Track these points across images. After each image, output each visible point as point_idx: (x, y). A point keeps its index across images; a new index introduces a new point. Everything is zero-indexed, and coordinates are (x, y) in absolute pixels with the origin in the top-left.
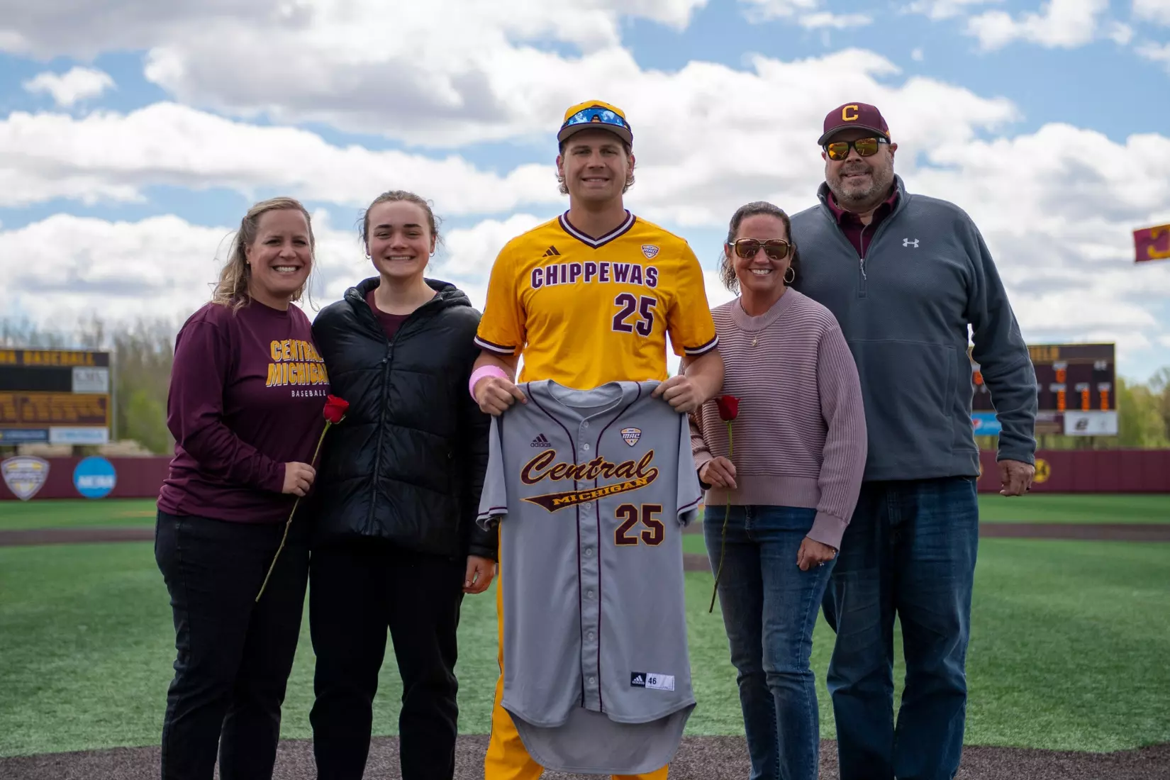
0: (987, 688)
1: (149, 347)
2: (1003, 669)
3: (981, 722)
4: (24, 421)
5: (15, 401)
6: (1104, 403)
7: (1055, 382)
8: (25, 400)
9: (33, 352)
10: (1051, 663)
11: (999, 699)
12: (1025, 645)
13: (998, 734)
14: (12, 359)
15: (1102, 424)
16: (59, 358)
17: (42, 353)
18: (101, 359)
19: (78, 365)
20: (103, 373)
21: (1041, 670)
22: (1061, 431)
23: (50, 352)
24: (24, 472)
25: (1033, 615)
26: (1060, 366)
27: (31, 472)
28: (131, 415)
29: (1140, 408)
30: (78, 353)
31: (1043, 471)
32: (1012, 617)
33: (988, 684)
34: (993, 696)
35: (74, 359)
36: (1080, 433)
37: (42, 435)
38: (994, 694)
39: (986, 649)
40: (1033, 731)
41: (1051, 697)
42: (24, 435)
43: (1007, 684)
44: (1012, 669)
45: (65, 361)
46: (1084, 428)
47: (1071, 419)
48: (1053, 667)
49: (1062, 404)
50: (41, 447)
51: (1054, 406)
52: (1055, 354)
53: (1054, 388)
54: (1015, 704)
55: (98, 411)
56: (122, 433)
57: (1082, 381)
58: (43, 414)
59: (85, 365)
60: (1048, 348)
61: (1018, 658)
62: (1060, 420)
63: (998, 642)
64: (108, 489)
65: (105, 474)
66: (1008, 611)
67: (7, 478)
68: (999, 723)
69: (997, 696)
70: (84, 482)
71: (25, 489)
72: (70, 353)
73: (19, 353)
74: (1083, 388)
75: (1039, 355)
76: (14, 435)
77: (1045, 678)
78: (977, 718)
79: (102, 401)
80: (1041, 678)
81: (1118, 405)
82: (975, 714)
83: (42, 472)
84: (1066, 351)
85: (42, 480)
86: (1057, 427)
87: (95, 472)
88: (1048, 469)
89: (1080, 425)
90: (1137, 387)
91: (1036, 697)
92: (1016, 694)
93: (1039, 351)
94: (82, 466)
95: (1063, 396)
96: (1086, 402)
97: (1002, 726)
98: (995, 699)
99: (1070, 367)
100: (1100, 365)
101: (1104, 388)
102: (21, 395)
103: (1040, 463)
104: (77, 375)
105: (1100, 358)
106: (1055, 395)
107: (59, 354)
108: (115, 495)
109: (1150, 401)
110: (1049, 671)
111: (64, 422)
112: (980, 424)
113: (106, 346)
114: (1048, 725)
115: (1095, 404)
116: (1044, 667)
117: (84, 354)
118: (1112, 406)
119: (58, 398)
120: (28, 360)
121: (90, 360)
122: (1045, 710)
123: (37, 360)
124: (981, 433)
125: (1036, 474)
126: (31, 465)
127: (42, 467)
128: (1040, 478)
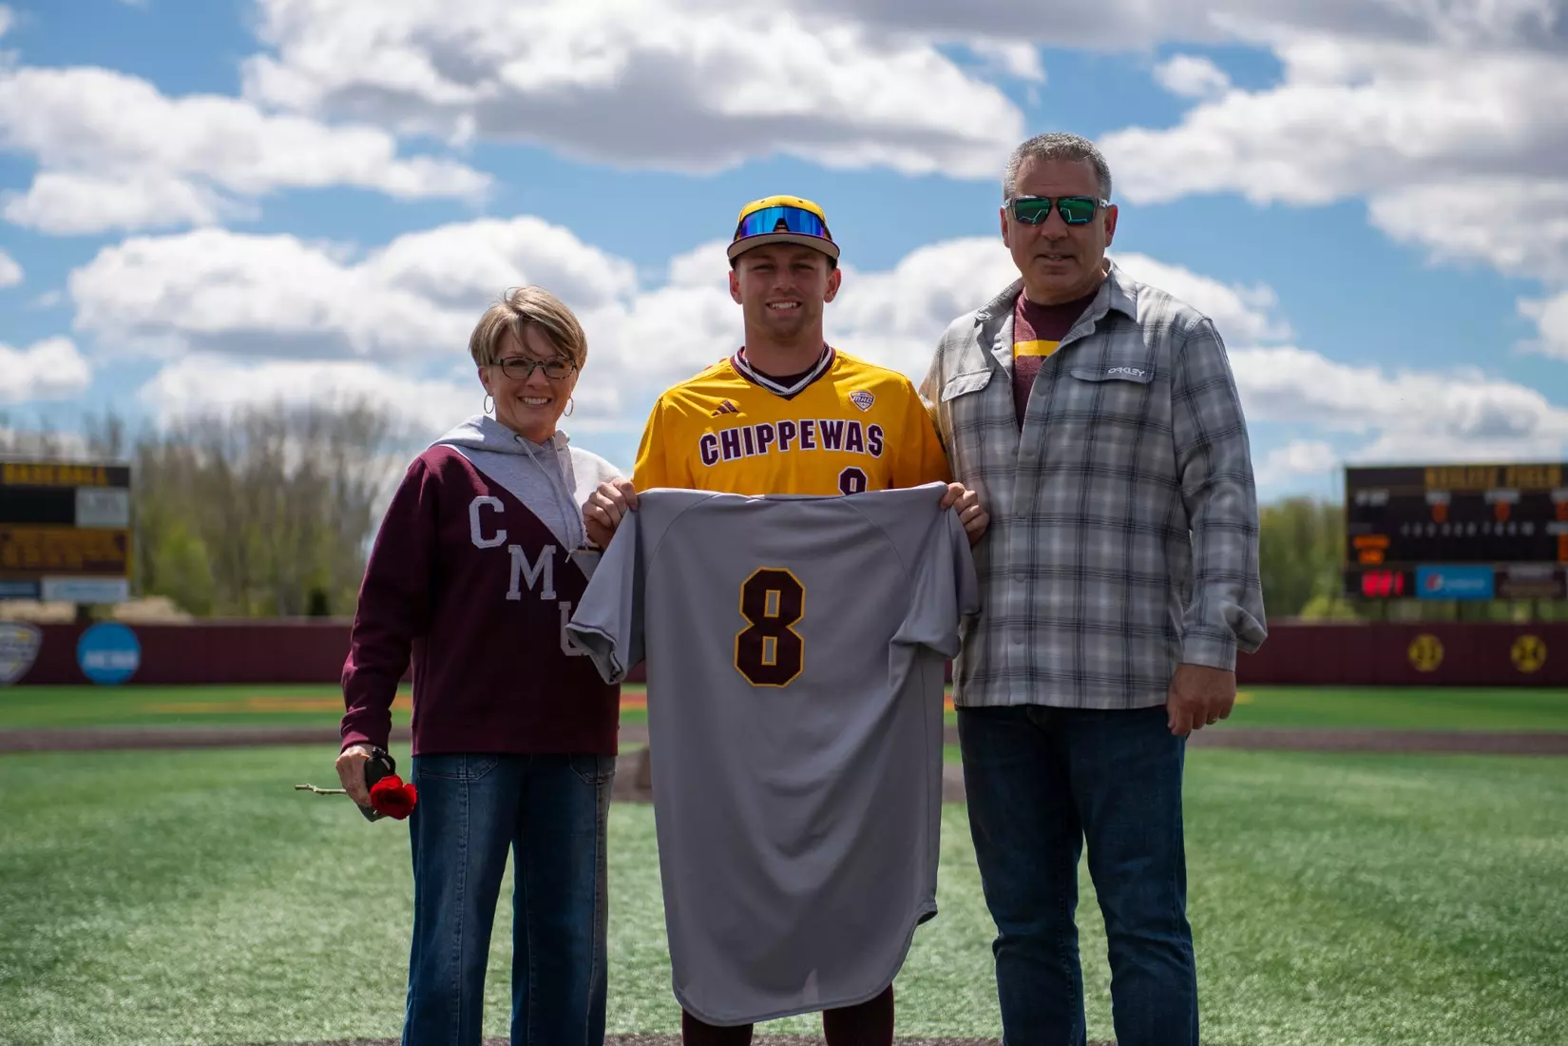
0: (1461, 973)
1: (191, 460)
2: (1484, 947)
3: (1454, 1023)
4: (5, 568)
7: (1555, 519)
8: (5, 537)
9: (17, 467)
10: (1556, 938)
11: (1479, 990)
12: (1514, 911)
13: (1478, 1040)
16: (55, 474)
17: (30, 467)
18: (118, 477)
19: (85, 485)
20: (121, 498)
21: (1540, 948)
22: (1563, 594)
23: (43, 467)
24: (3, 643)
25: (1526, 867)
26: (1561, 496)
27: (14, 646)
28: (163, 559)
30: (84, 468)
31: (1535, 654)
32: (1493, 869)
33: (1463, 966)
34: (1469, 985)
35: (78, 477)
37: (29, 588)
38: (1472, 982)
39: (1457, 916)
40: (1530, 1036)
41: (1557, 987)
42: (4, 589)
43: (1490, 967)
44: (1498, 946)
45: (64, 479)
48: (1558, 943)
50: (29, 609)
51: (1553, 557)
52: (1553, 478)
53: (1551, 528)
54: (1506, 996)
55: (114, 554)
56: (147, 586)
58: (33, 558)
59: (95, 484)
60: (1544, 468)
61: (1506, 932)
62: (1559, 575)
63: (1475, 907)
64: (129, 671)
65: (123, 647)
66: (1489, 861)
68: (1481, 1026)
69: (1476, 985)
70: (93, 660)
71: (5, 668)
72: (73, 467)
75: (1529, 479)
77: (1547, 961)
78: (1449, 1015)
79: (120, 539)
80: (1542, 960)
82: (1446, 1011)
83: (30, 646)
85: (31, 655)
86: (1555, 585)
87: (109, 646)
88: (1542, 653)
91: (1535, 986)
92: (1503, 983)
93: (1528, 473)
94: (88, 638)
97: (1485, 1029)
98: (1472, 989)
103: (1529, 643)
104: (83, 500)
106: (1551, 536)
107: (57, 469)
108: (141, 678)
110: (1554, 950)
111: (64, 569)
112: (1439, 582)
113: (126, 456)
114: (1553, 1028)
116: (1544, 943)
117: (92, 470)
119: (54, 534)
120: (9, 478)
121: (101, 477)
122: (1548, 1007)
123: (24, 478)
124: (1442, 596)
125: (1523, 657)
126: (15, 634)
127: (30, 638)
128: (1530, 665)
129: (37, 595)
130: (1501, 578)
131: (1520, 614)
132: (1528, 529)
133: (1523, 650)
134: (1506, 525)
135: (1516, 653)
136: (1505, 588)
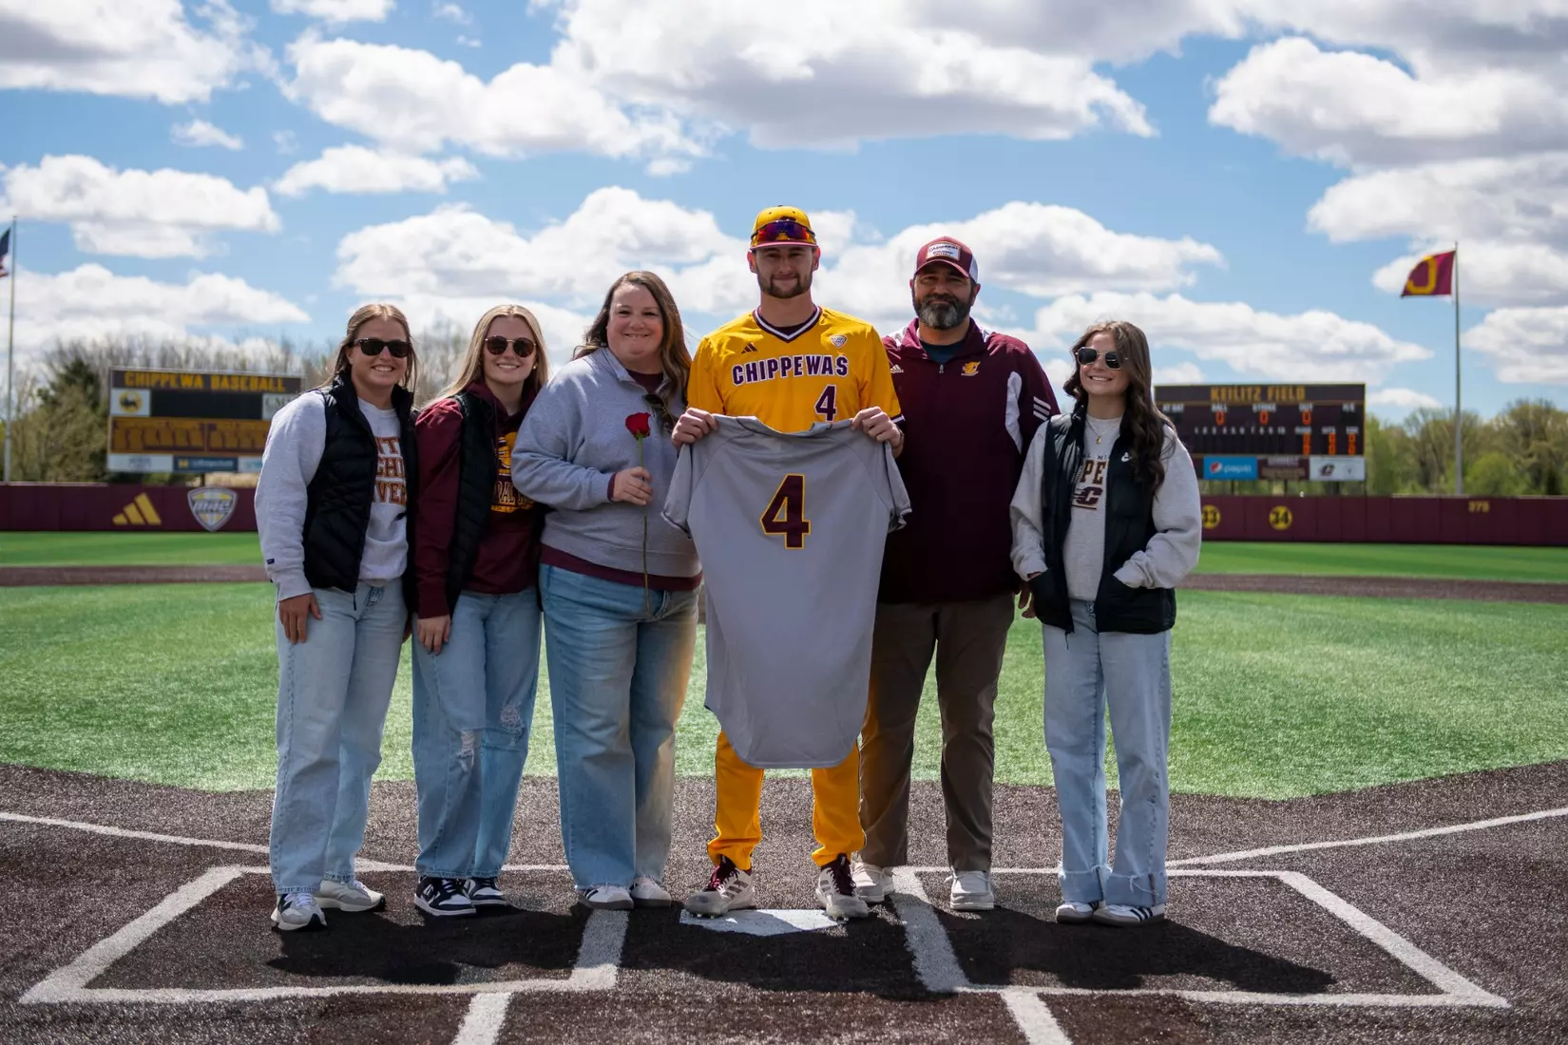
4: (211, 450)
5: (202, 428)
6: (1352, 448)
7: (1302, 425)
8: (212, 428)
9: (221, 377)
14: (199, 384)
15: (1349, 469)
16: (248, 383)
17: (230, 378)
18: (290, 384)
19: (268, 392)
22: (1306, 477)
23: (238, 377)
24: (210, 502)
26: (1306, 408)
27: (219, 504)
29: (1394, 451)
30: (267, 379)
31: (1285, 518)
35: (264, 386)
36: (1326, 478)
37: (230, 464)
42: (211, 464)
45: (254, 387)
46: (1330, 473)
47: (1316, 463)
49: (1307, 447)
50: (228, 478)
51: (1299, 451)
52: (1301, 395)
53: (1298, 430)
57: (1328, 424)
58: (231, 443)
59: (277, 392)
60: (1295, 387)
62: (1305, 465)
67: (194, 509)
71: (212, 520)
72: (259, 378)
73: (207, 378)
74: (1329, 431)
75: (1284, 397)
76: (201, 463)
81: (1368, 449)
83: (229, 504)
84: (1313, 391)
85: (230, 511)
86: (1302, 472)
88: (1290, 517)
89: (1324, 471)
90: (1391, 428)
93: (1284, 391)
95: (1309, 439)
96: (1332, 447)
99: (1316, 407)
100: (1349, 407)
101: (1352, 431)
102: (207, 421)
103: (1282, 510)
104: (267, 402)
105: (1349, 399)
106: (1300, 437)
107: (248, 379)
109: (1404, 443)
111: (253, 451)
112: (1219, 468)
115: (1342, 449)
117: (273, 380)
118: (1360, 451)
119: (247, 425)
120: (215, 385)
121: (280, 387)
123: (225, 385)
124: (1221, 476)
125: (1277, 521)
126: (218, 495)
127: (230, 498)
128: (1281, 526)
129: (235, 469)
130: (1263, 464)
131: (1277, 490)
132: (1282, 430)
133: (1277, 514)
134: (1266, 429)
135: (1272, 517)
136: (1265, 472)
